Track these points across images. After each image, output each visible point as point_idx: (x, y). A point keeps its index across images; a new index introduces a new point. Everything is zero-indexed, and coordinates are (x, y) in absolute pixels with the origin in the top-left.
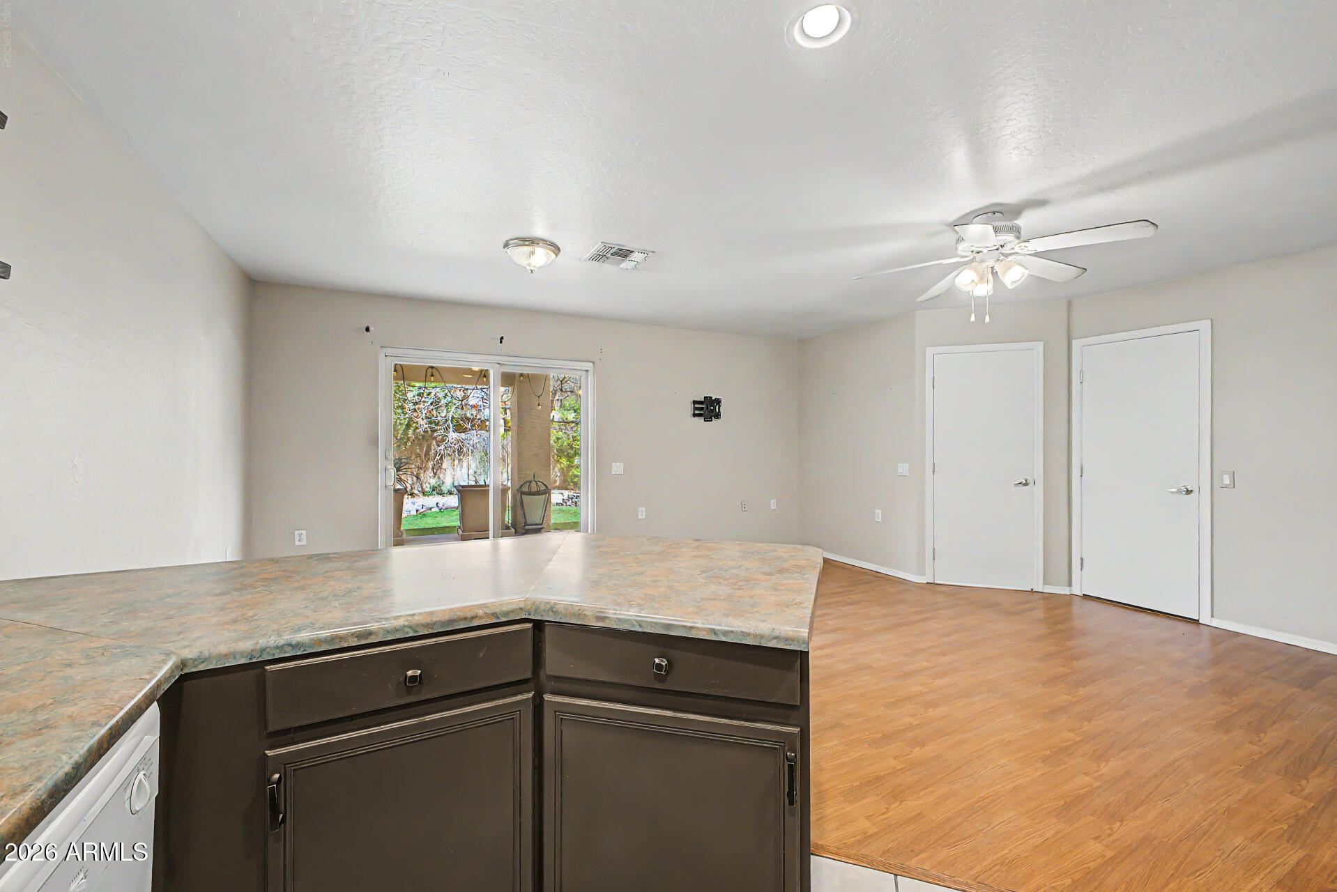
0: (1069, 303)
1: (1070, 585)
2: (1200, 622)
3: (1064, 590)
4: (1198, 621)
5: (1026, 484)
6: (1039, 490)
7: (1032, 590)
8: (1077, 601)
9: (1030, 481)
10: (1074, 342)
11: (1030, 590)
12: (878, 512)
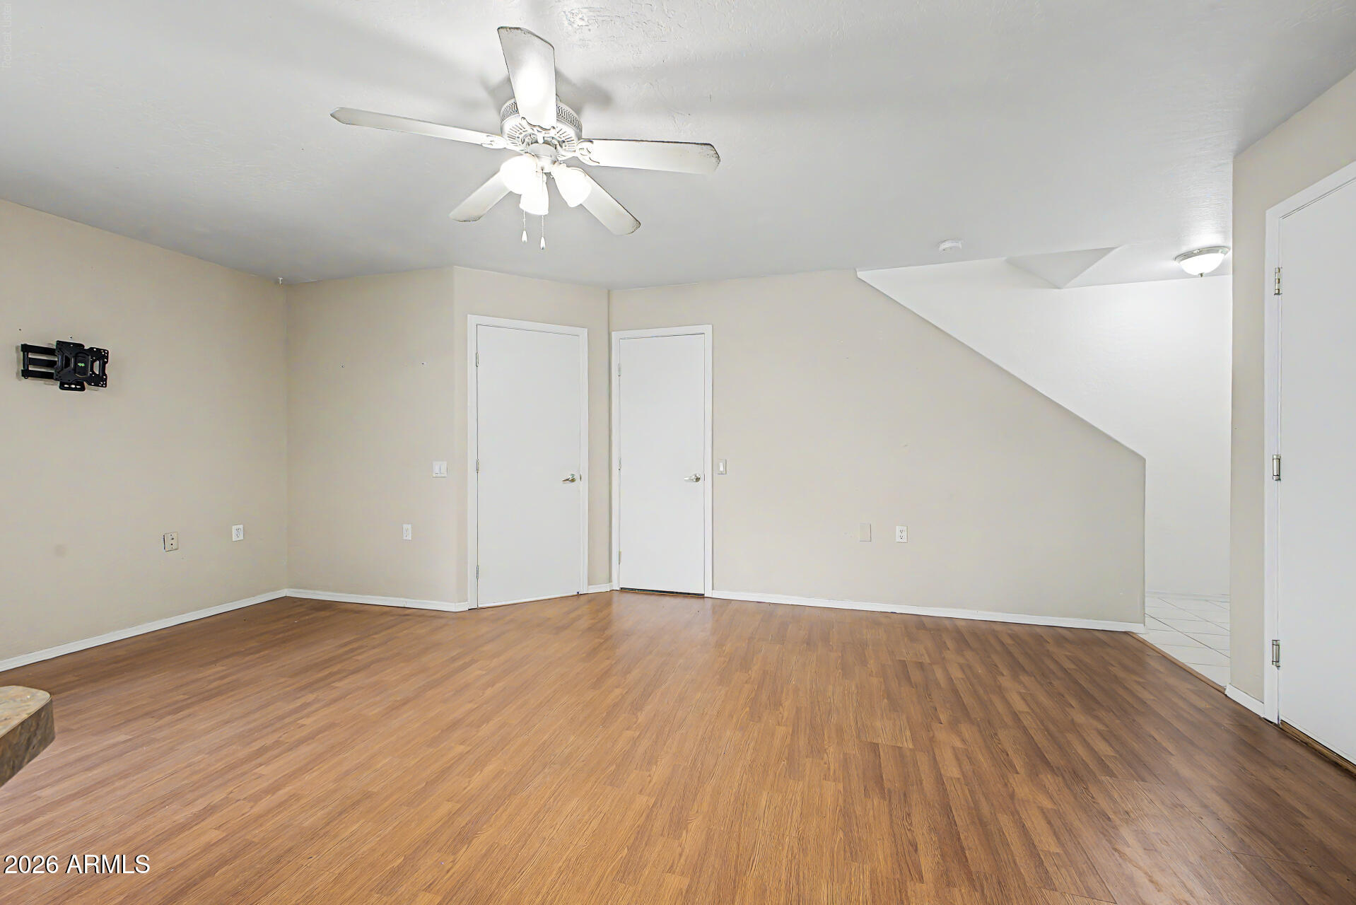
0: (609, 291)
1: (610, 580)
2: (705, 596)
3: (604, 588)
4: (704, 595)
5: (573, 480)
6: (582, 486)
7: (578, 593)
8: (616, 597)
9: (577, 477)
10: (613, 334)
11: (576, 593)
12: (407, 527)
